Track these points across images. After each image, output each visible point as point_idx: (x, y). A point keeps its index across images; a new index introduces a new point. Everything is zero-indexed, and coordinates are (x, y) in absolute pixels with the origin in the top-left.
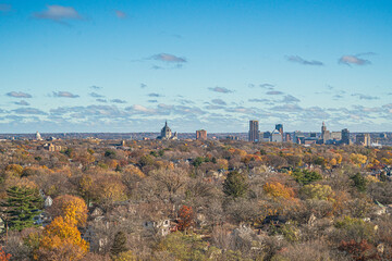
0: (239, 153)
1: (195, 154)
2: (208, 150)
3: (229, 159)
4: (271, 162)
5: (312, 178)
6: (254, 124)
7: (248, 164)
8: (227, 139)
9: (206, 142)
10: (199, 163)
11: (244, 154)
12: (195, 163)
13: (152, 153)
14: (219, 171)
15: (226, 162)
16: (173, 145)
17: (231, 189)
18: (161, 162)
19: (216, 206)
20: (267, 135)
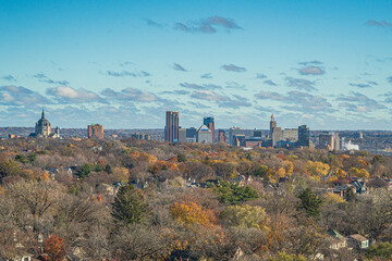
0: (146, 159)
1: (82, 159)
2: (102, 153)
3: (130, 166)
4: (191, 172)
5: (244, 196)
6: (172, 117)
7: (158, 175)
8: (133, 138)
9: (101, 142)
10: (86, 173)
11: (153, 160)
12: (80, 173)
13: (18, 157)
14: (115, 184)
15: (126, 171)
16: (52, 146)
17: (124, 211)
18: (31, 172)
19: (99, 235)
20: (192, 132)
